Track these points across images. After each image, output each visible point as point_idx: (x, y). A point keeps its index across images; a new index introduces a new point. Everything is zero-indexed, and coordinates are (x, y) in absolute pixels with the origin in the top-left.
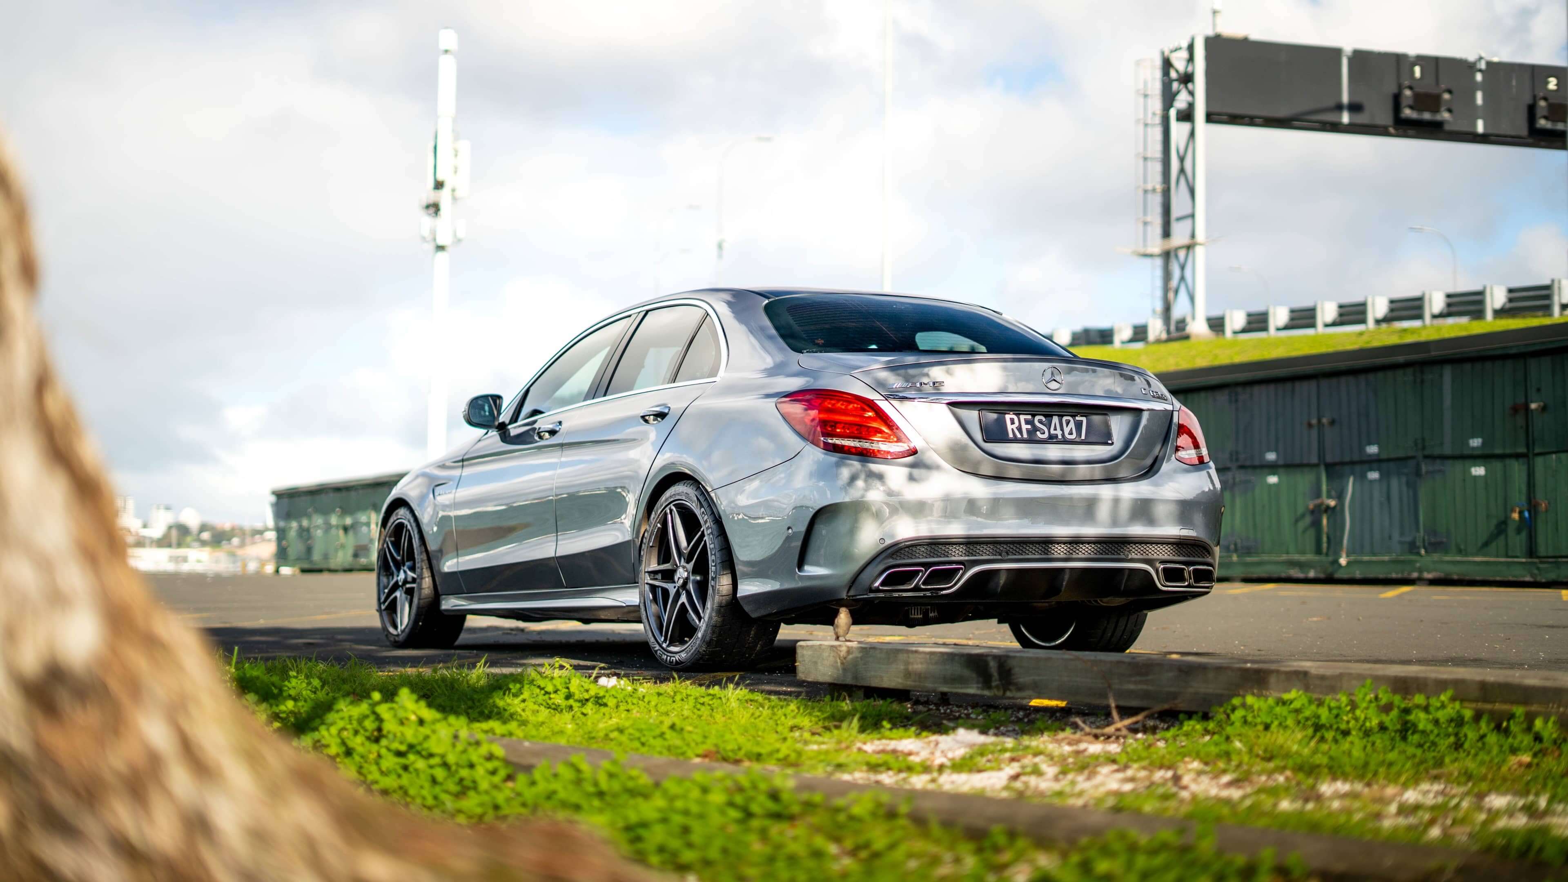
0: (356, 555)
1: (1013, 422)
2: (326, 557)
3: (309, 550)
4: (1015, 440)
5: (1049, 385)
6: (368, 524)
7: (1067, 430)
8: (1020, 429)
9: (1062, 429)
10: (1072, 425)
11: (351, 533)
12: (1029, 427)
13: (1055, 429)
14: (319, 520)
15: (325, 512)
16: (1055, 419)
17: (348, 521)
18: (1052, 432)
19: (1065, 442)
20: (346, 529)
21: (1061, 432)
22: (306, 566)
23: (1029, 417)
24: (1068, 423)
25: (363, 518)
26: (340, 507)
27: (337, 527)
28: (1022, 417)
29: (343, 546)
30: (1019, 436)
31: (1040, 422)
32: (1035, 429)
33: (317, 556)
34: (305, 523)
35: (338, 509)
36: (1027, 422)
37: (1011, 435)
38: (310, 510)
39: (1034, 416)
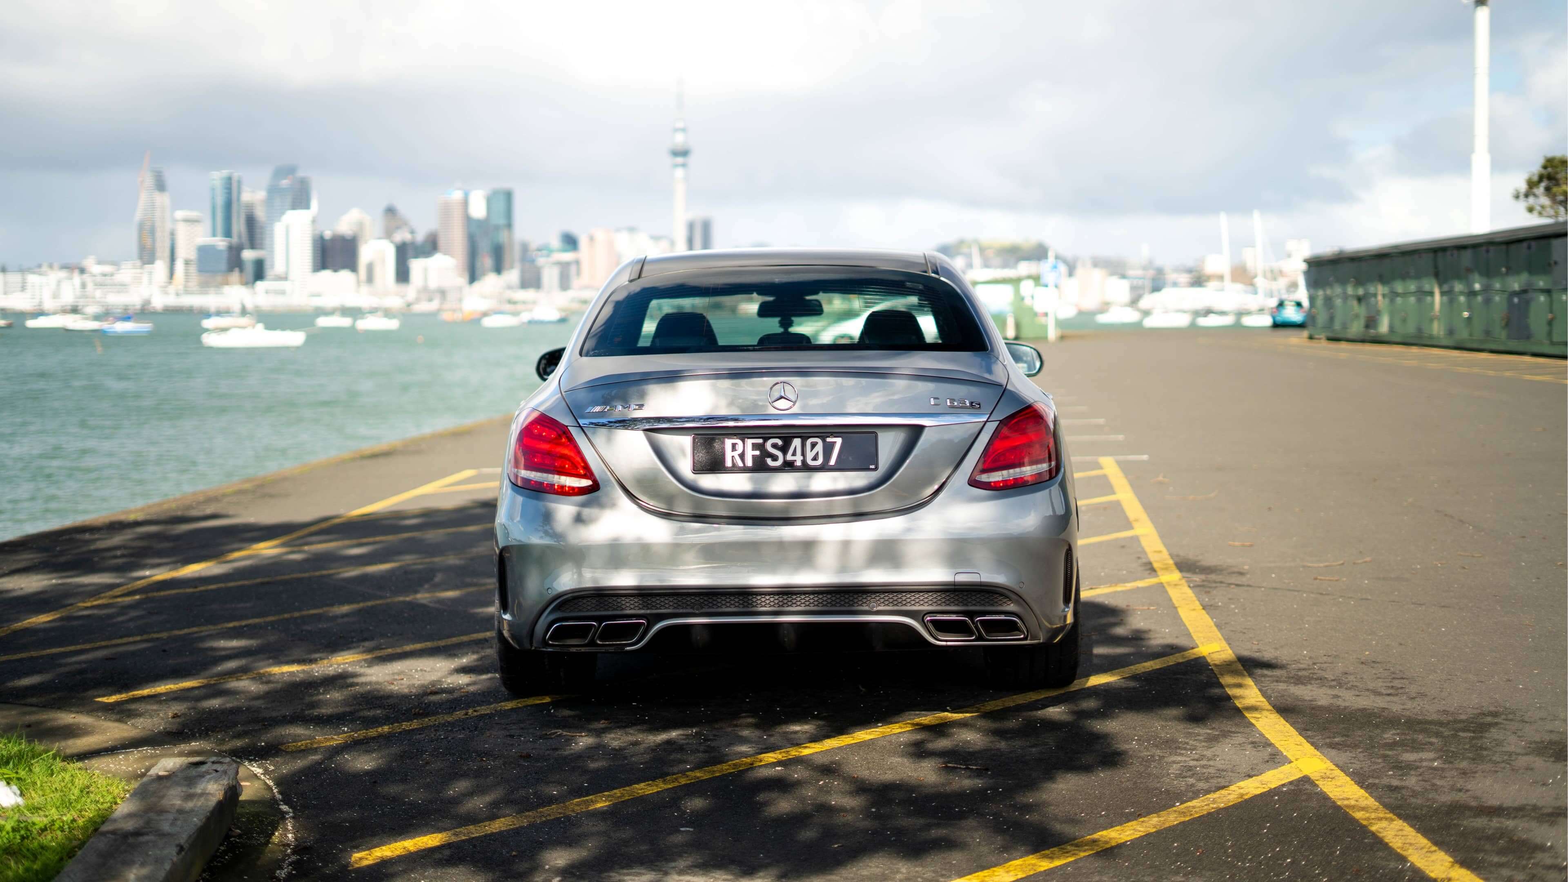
0: (1367, 326)
1: (734, 447)
2: (1345, 327)
3: (1332, 319)
4: (735, 469)
5: (777, 404)
6: (1375, 295)
7: (810, 455)
8: (742, 456)
9: (803, 454)
10: (819, 448)
11: (1363, 304)
12: (757, 453)
13: (794, 454)
14: (1338, 290)
15: (1343, 282)
16: (797, 442)
17: (1361, 291)
18: (789, 457)
19: (806, 468)
20: (1360, 299)
21: (802, 458)
22: (1330, 335)
23: (760, 441)
24: (814, 445)
25: (1372, 289)
26: (1354, 278)
27: (1353, 296)
28: (749, 442)
29: (1357, 316)
30: (740, 464)
31: (774, 446)
32: (766, 454)
33: (1337, 326)
34: (1329, 292)
35: (1352, 279)
36: (755, 447)
37: (729, 463)
38: (1331, 279)
39: (766, 439)
